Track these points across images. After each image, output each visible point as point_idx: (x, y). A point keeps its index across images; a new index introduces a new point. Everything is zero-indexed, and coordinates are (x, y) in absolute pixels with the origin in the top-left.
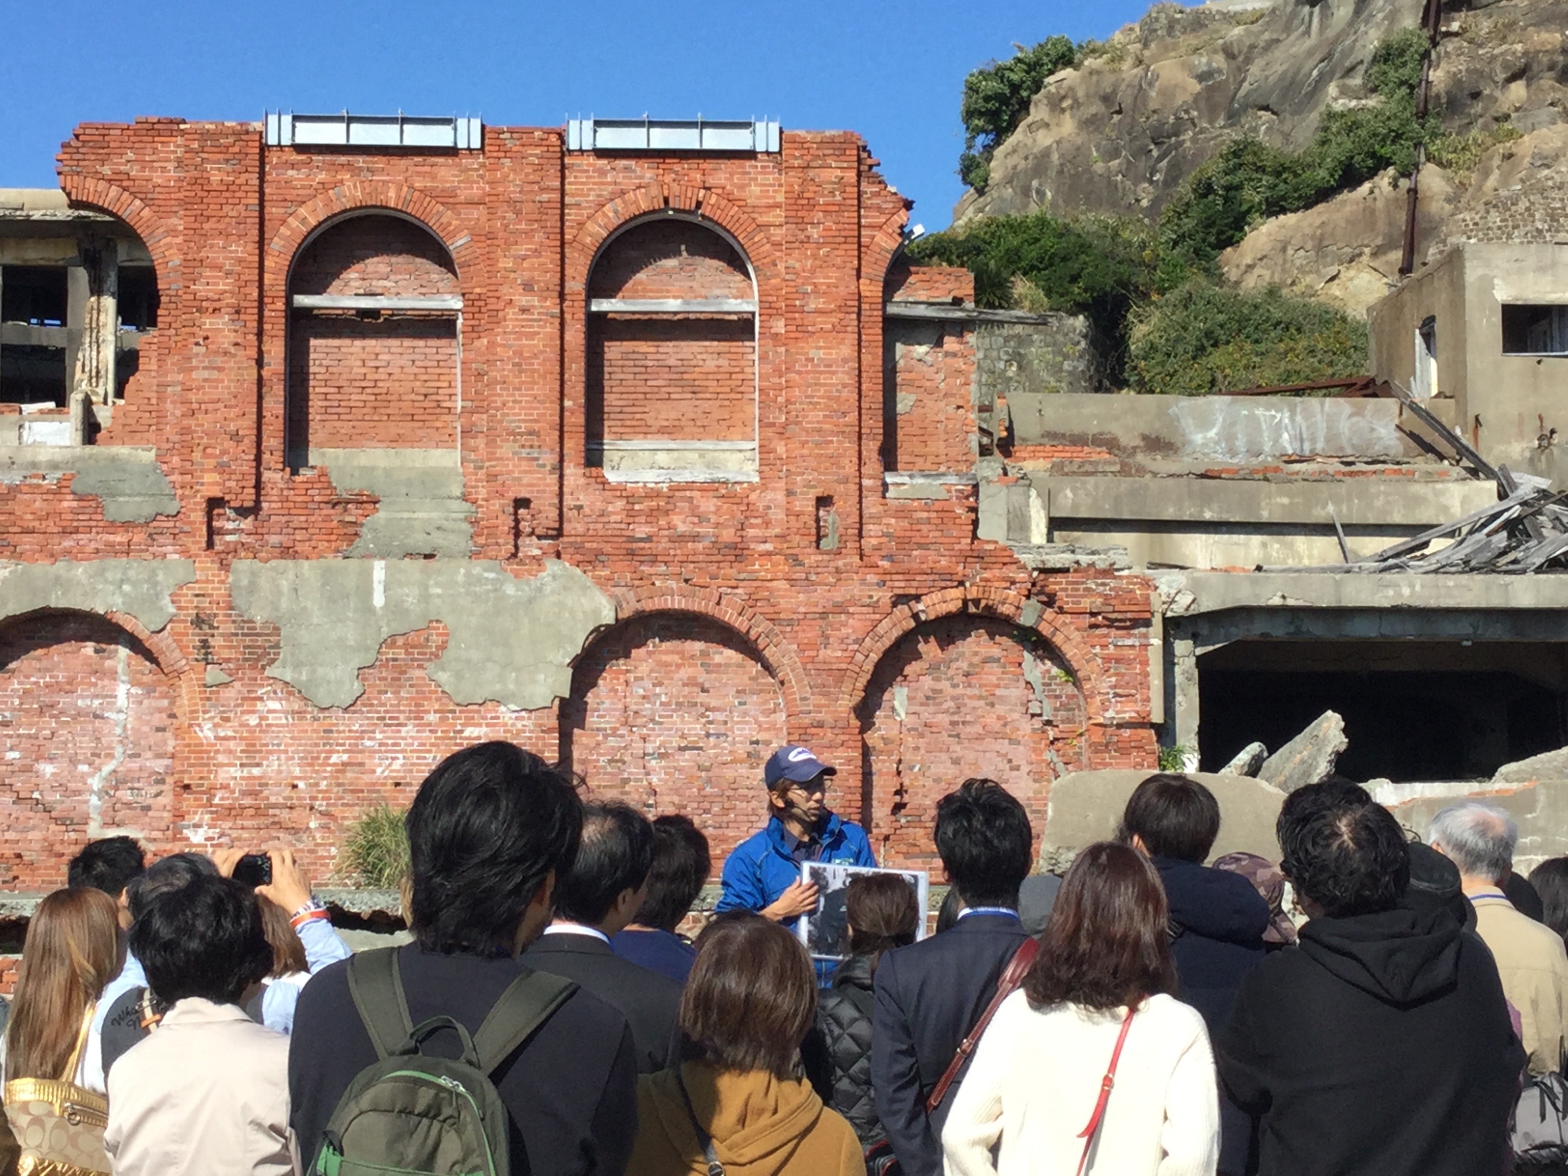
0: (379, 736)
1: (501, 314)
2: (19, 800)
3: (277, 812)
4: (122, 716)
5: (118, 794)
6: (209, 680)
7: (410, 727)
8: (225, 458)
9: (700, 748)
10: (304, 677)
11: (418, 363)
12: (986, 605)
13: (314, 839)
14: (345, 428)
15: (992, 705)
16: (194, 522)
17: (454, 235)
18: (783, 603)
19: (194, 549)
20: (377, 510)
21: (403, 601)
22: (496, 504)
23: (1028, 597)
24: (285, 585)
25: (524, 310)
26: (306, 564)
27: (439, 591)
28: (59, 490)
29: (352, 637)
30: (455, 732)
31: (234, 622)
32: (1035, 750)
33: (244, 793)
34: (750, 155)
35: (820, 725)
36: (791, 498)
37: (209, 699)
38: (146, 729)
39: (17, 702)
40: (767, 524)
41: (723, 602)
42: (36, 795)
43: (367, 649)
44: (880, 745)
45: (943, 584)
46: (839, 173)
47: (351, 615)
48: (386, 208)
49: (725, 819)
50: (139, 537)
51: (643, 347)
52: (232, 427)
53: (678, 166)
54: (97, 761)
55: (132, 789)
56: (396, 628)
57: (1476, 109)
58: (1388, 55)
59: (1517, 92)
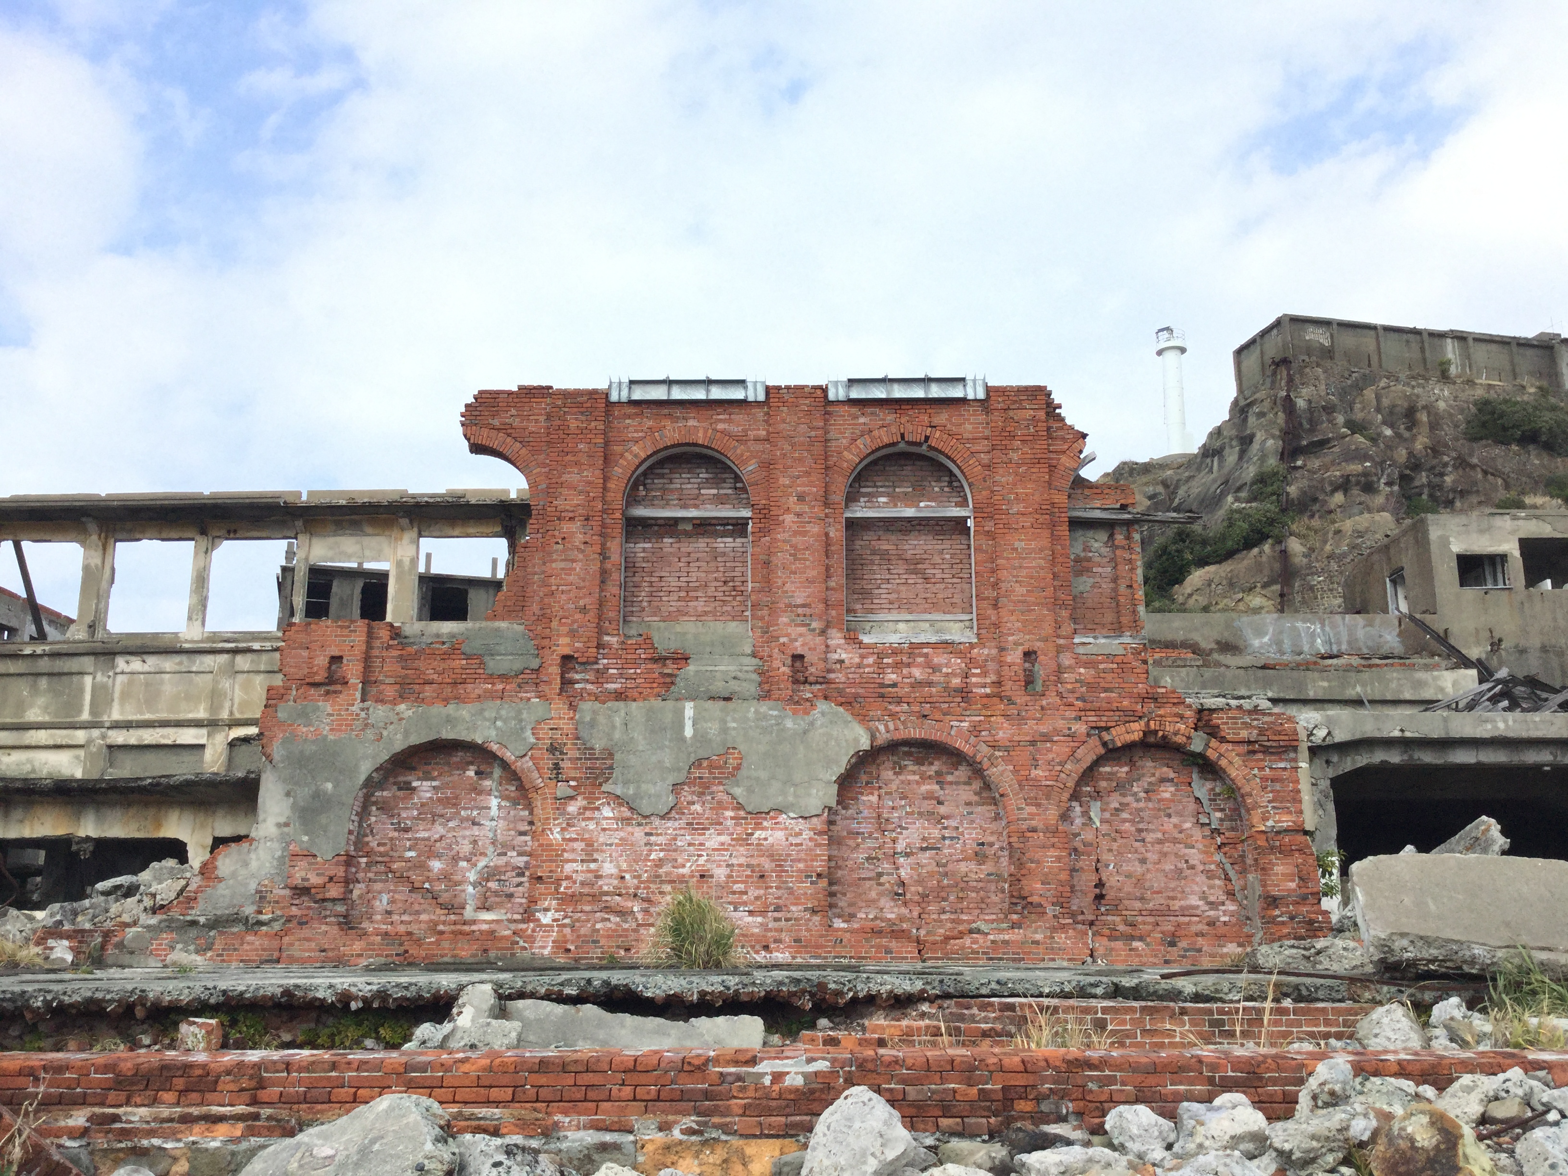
0: (688, 838)
1: (781, 518)
2: (414, 889)
3: (608, 898)
4: (494, 823)
5: (490, 884)
6: (559, 795)
8: (575, 626)
9: (938, 849)
10: (631, 792)
11: (719, 559)
12: (1164, 737)
13: (637, 919)
15: (1169, 816)
16: (551, 674)
17: (745, 462)
19: (552, 694)
20: (688, 664)
21: (708, 733)
23: (1196, 729)
24: (618, 721)
26: (634, 704)
27: (734, 725)
28: (453, 652)
30: (747, 834)
31: (579, 749)
32: (1205, 852)
33: (583, 884)
34: (963, 401)
35: (1034, 830)
36: (1003, 653)
37: (558, 809)
38: (513, 833)
39: (415, 813)
40: (984, 674)
41: (953, 733)
42: (427, 885)
43: (679, 770)
44: (1081, 847)
45: (1127, 719)
46: (1032, 412)
47: (667, 743)
48: (696, 445)
49: (960, 906)
52: (582, 603)
53: (910, 411)
54: (474, 859)
55: (499, 880)
56: (702, 754)
57: (1316, 507)
58: (1262, 479)
59: (1339, 498)
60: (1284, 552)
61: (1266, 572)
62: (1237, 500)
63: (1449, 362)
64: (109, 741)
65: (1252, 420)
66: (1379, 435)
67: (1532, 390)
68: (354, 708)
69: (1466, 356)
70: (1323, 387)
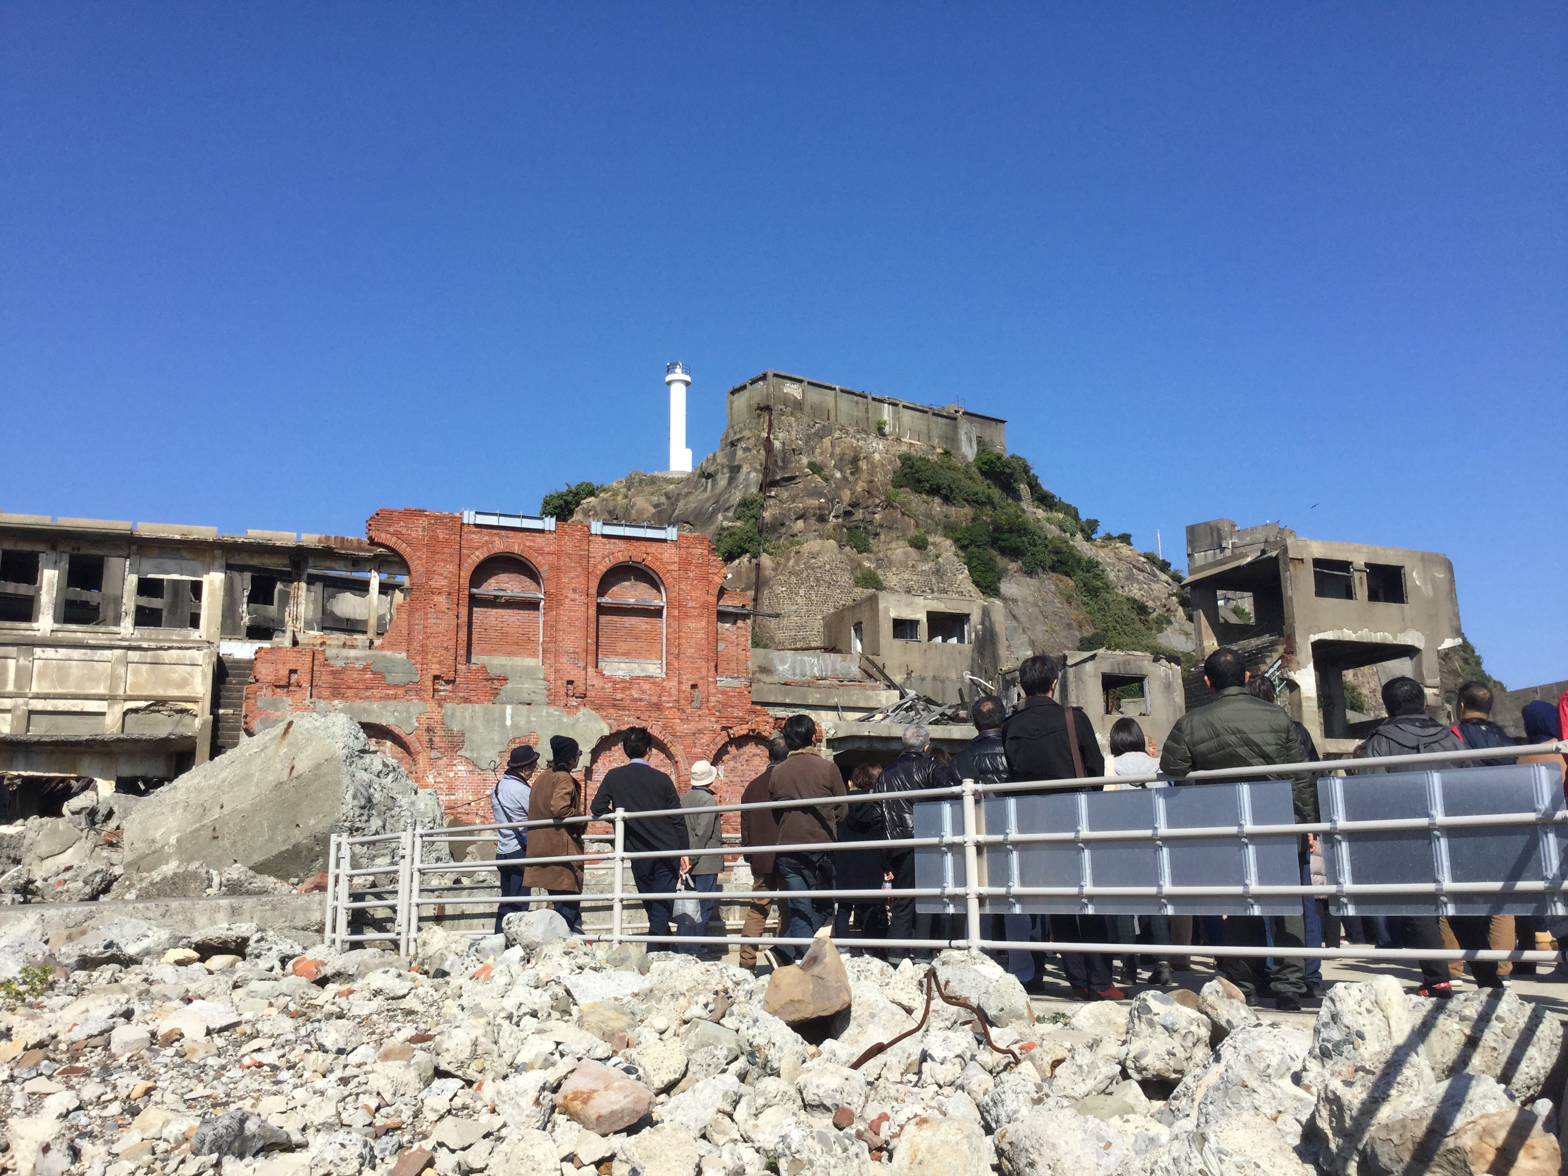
1: (562, 601)
6: (433, 756)
11: (522, 621)
12: (759, 732)
14: (488, 647)
17: (541, 566)
18: (678, 728)
19: (427, 698)
20: (507, 683)
21: (518, 724)
22: (559, 683)
24: (467, 715)
25: (572, 600)
27: (534, 719)
28: (364, 669)
29: (496, 739)
36: (680, 685)
40: (670, 695)
43: (502, 744)
46: (701, 550)
47: (495, 729)
48: (512, 553)
50: (400, 692)
51: (615, 618)
52: (445, 644)
53: (636, 544)
56: (516, 735)
57: (783, 530)
58: (745, 504)
59: (800, 524)
60: (758, 565)
61: (744, 580)
62: (726, 518)
63: (885, 423)
64: (30, 708)
65: (740, 453)
66: (832, 476)
67: (939, 450)
68: (307, 702)
69: (897, 418)
70: (794, 433)
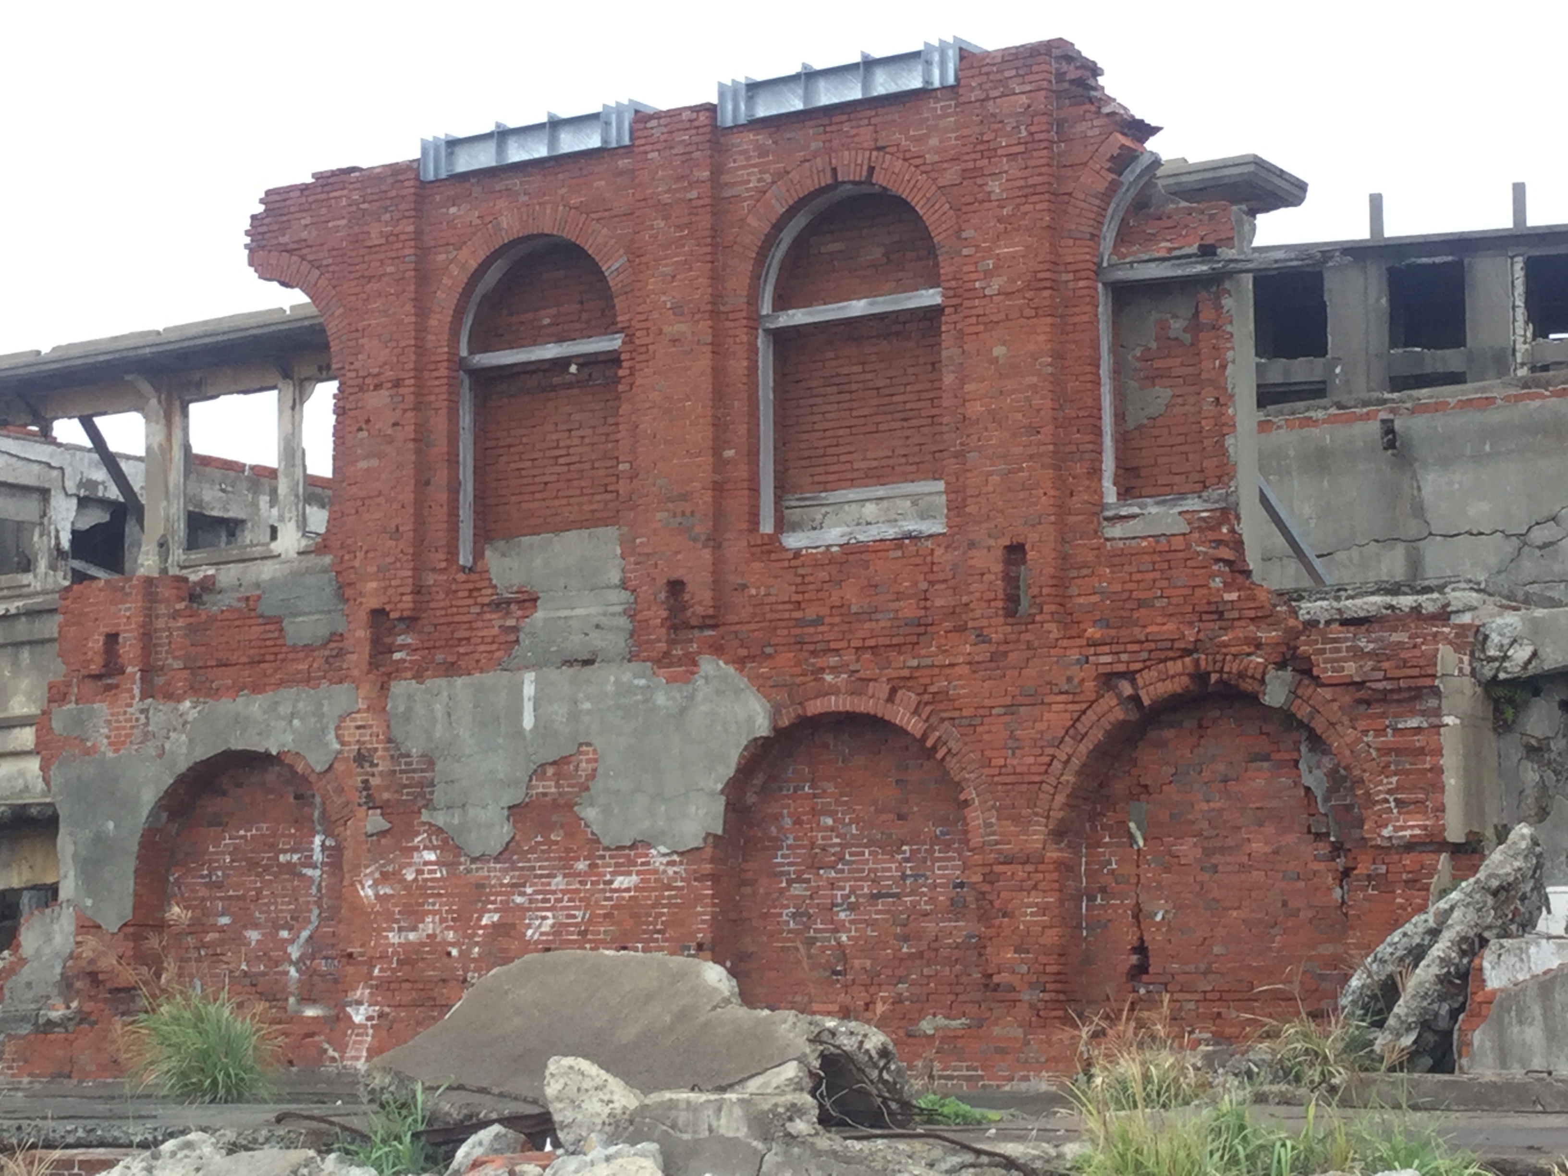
0: (529, 890)
4: (318, 873)
5: (316, 964)
6: (370, 829)
7: (559, 879)
8: (386, 561)
9: (896, 895)
10: (456, 821)
12: (1220, 681)
16: (359, 640)
17: (609, 256)
18: (964, 695)
20: (536, 609)
21: (553, 721)
22: (653, 591)
23: (1281, 665)
24: (439, 709)
26: (459, 681)
27: (587, 706)
28: (249, 614)
29: (502, 769)
30: (604, 883)
31: (392, 757)
32: (1318, 887)
33: (401, 963)
34: (924, 93)
35: (1008, 860)
36: (972, 552)
37: (370, 851)
39: (228, 859)
41: (895, 699)
42: (244, 966)
43: (517, 783)
44: (1111, 885)
45: (1162, 655)
50: (318, 662)
52: (393, 523)
53: (849, 125)
54: (296, 926)
55: (326, 958)
56: (546, 755)
68: (132, 711)
